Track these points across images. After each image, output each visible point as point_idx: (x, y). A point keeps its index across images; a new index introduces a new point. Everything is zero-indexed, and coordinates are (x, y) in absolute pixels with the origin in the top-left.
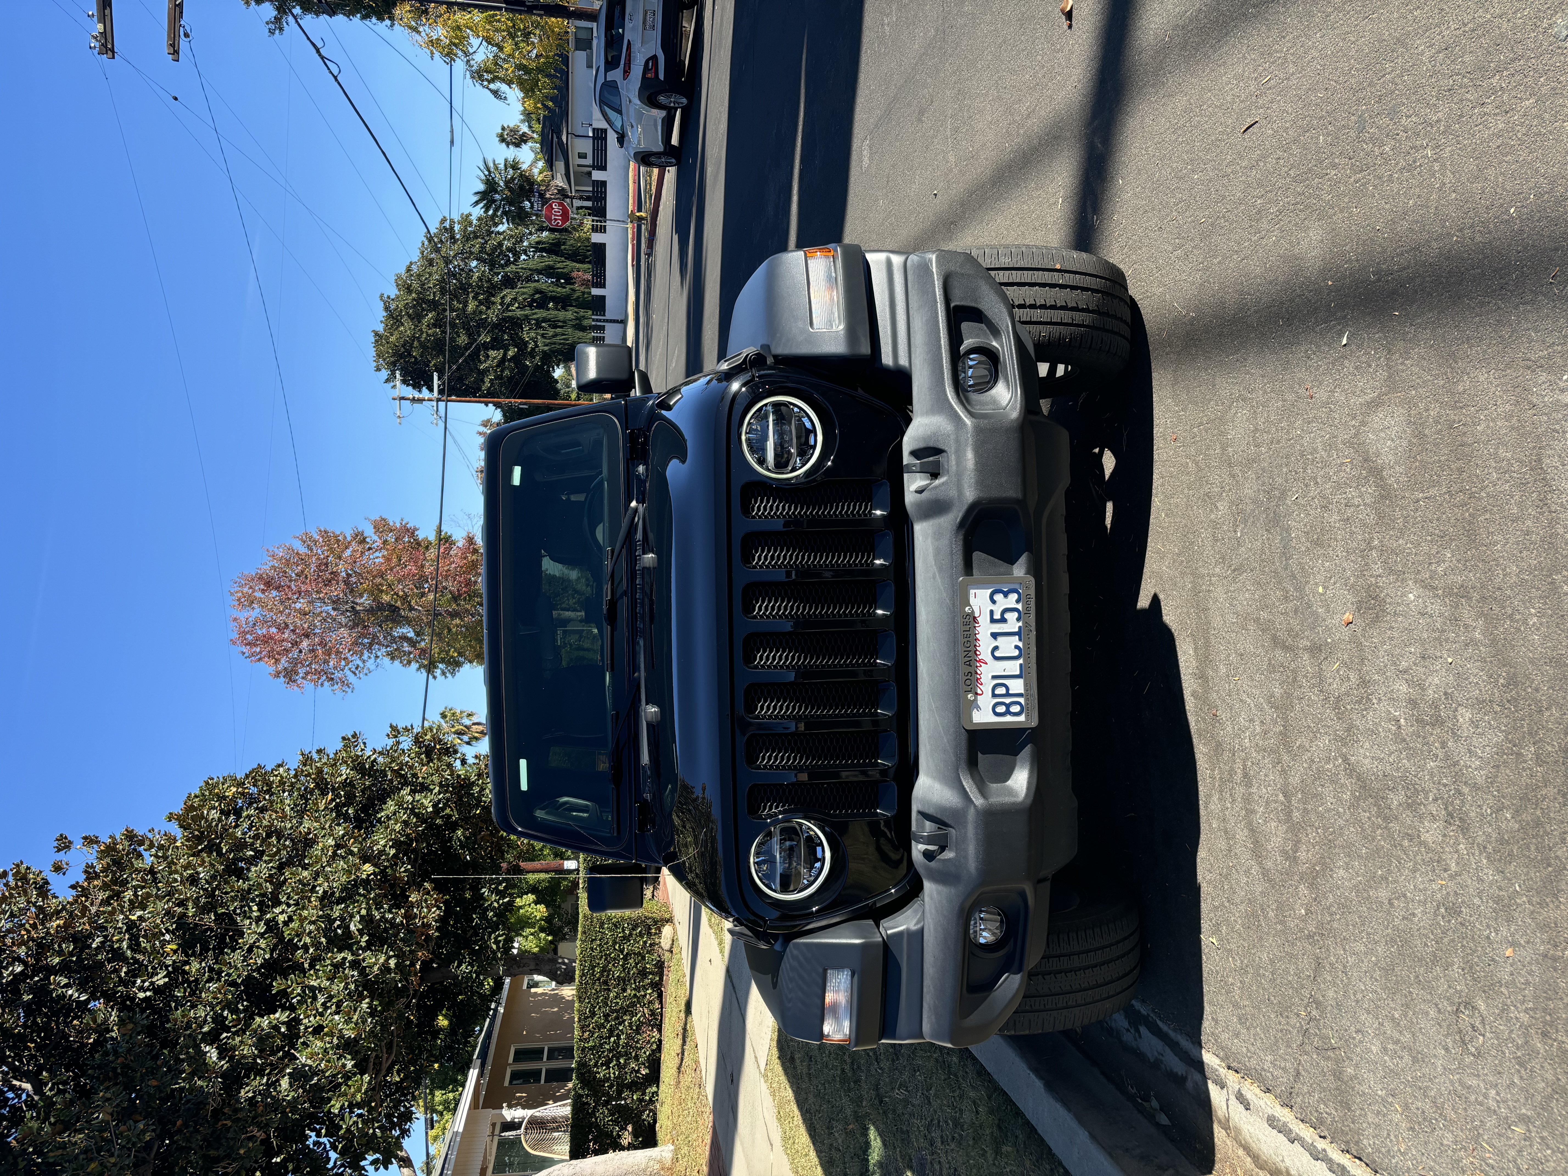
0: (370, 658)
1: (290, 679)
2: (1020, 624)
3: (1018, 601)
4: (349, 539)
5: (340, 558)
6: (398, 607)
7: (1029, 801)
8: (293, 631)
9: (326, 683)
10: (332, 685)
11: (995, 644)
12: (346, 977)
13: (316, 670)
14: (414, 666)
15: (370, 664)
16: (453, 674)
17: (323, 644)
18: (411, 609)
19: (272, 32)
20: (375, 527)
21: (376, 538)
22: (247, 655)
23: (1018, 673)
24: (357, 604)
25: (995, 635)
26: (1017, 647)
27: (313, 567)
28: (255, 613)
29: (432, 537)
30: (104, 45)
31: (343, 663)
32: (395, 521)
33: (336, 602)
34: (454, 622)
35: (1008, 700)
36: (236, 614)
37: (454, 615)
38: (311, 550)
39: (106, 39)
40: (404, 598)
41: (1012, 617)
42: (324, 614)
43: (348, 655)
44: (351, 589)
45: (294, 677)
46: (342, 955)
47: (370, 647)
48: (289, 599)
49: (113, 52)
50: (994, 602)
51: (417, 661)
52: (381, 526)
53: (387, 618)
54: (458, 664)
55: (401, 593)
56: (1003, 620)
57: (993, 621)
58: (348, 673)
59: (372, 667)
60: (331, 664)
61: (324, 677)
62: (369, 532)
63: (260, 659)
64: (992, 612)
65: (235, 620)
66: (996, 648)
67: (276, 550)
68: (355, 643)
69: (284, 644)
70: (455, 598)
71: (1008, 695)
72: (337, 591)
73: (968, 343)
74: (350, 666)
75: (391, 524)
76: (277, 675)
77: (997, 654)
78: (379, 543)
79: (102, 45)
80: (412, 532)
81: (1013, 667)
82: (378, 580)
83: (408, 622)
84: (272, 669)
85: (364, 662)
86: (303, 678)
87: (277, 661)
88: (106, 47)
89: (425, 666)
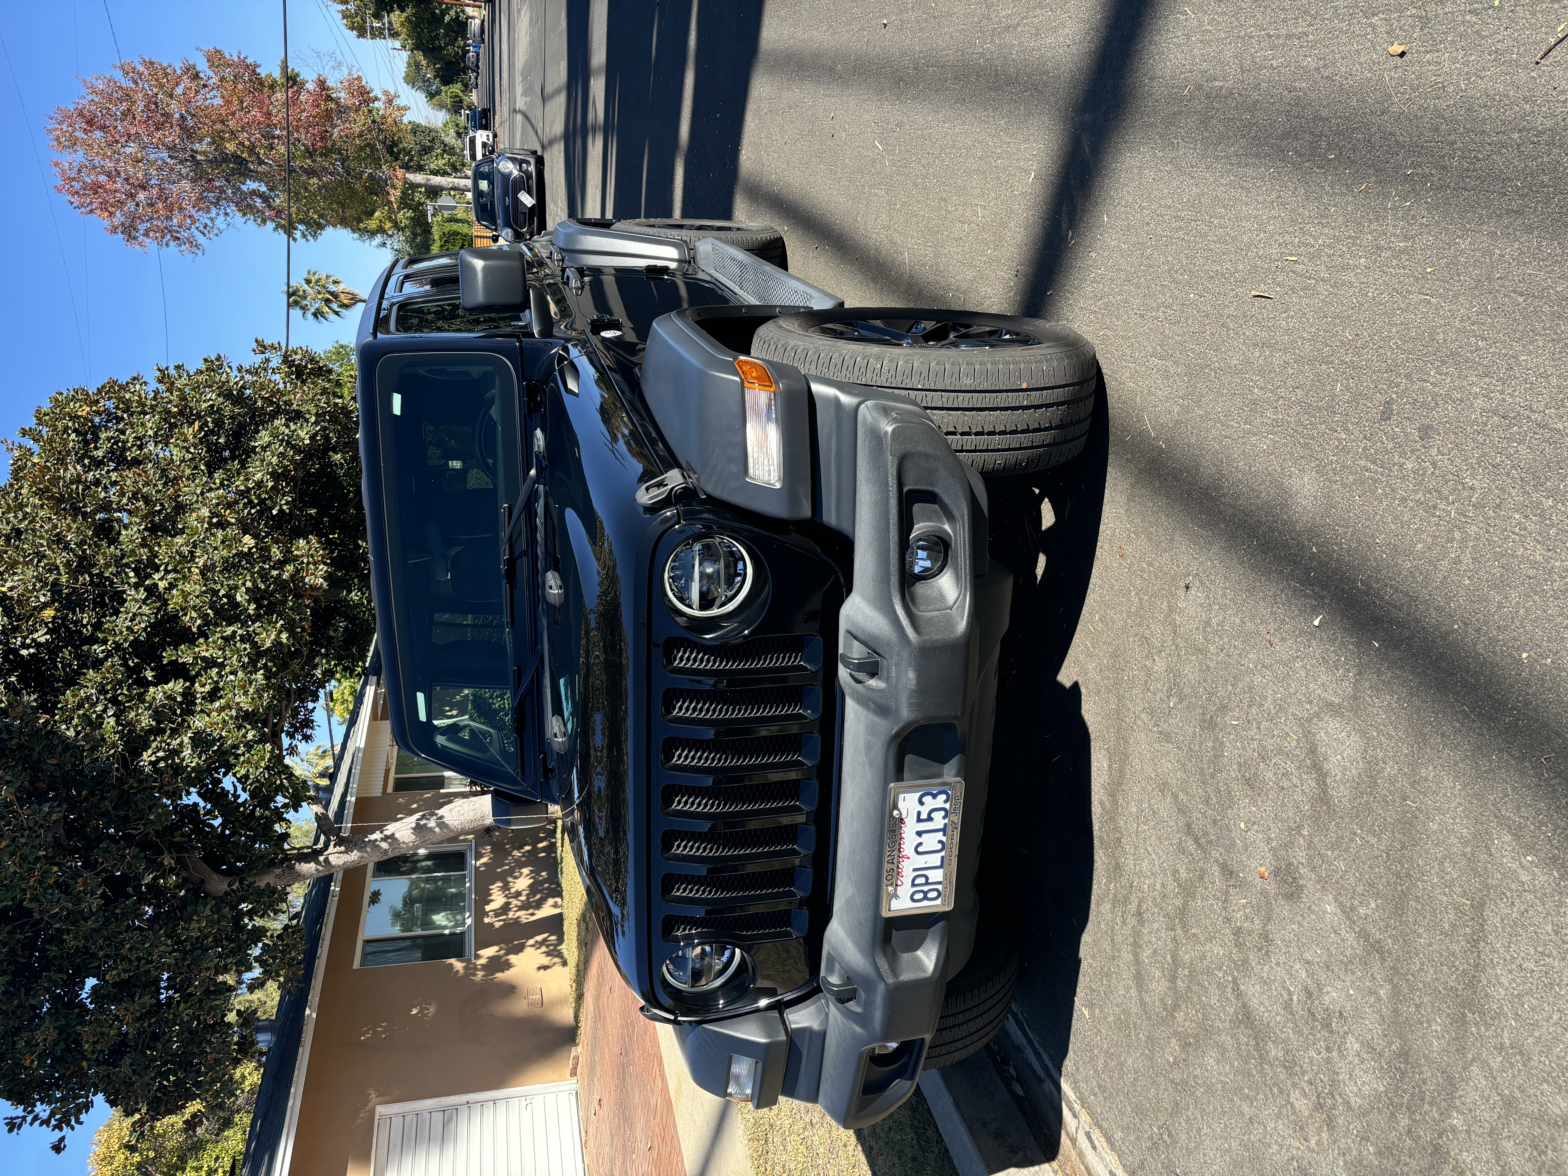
0: (218, 214)
1: (130, 236)
2: (946, 821)
3: (945, 802)
4: (179, 72)
5: (171, 96)
6: (244, 159)
7: (936, 976)
8: (127, 180)
9: (172, 243)
10: (180, 245)
11: (919, 840)
12: (238, 651)
13: (158, 227)
14: (270, 225)
15: (220, 222)
16: (315, 236)
17: (163, 196)
18: (261, 162)
20: (209, 61)
21: (211, 74)
22: (75, 205)
23: (939, 864)
24: (196, 152)
25: (919, 834)
26: (940, 842)
27: (141, 105)
28: (79, 157)
29: (277, 74)
31: (189, 221)
32: (231, 53)
33: (171, 148)
34: (311, 181)
35: (925, 888)
36: (57, 156)
37: (311, 172)
38: (136, 83)
40: (252, 149)
41: (938, 816)
42: (160, 162)
43: (193, 212)
44: (188, 134)
45: (133, 233)
46: (232, 628)
47: (216, 204)
48: (117, 142)
50: (921, 803)
51: (273, 220)
52: (216, 59)
53: (233, 172)
54: (321, 227)
55: (247, 143)
56: (930, 819)
57: (919, 820)
58: (196, 232)
59: (223, 226)
60: (175, 221)
61: (169, 237)
62: (203, 66)
63: (91, 211)
64: (919, 813)
65: (56, 164)
66: (920, 844)
67: (94, 81)
68: (201, 198)
69: (118, 195)
70: (310, 153)
71: (927, 883)
72: (172, 136)
73: (919, 528)
74: (197, 225)
75: (227, 56)
76: (114, 229)
77: (920, 849)
78: (215, 80)
80: (252, 69)
81: (936, 860)
82: (219, 126)
83: (258, 177)
84: (107, 223)
85: (212, 219)
86: (144, 235)
87: (111, 214)
89: (283, 227)
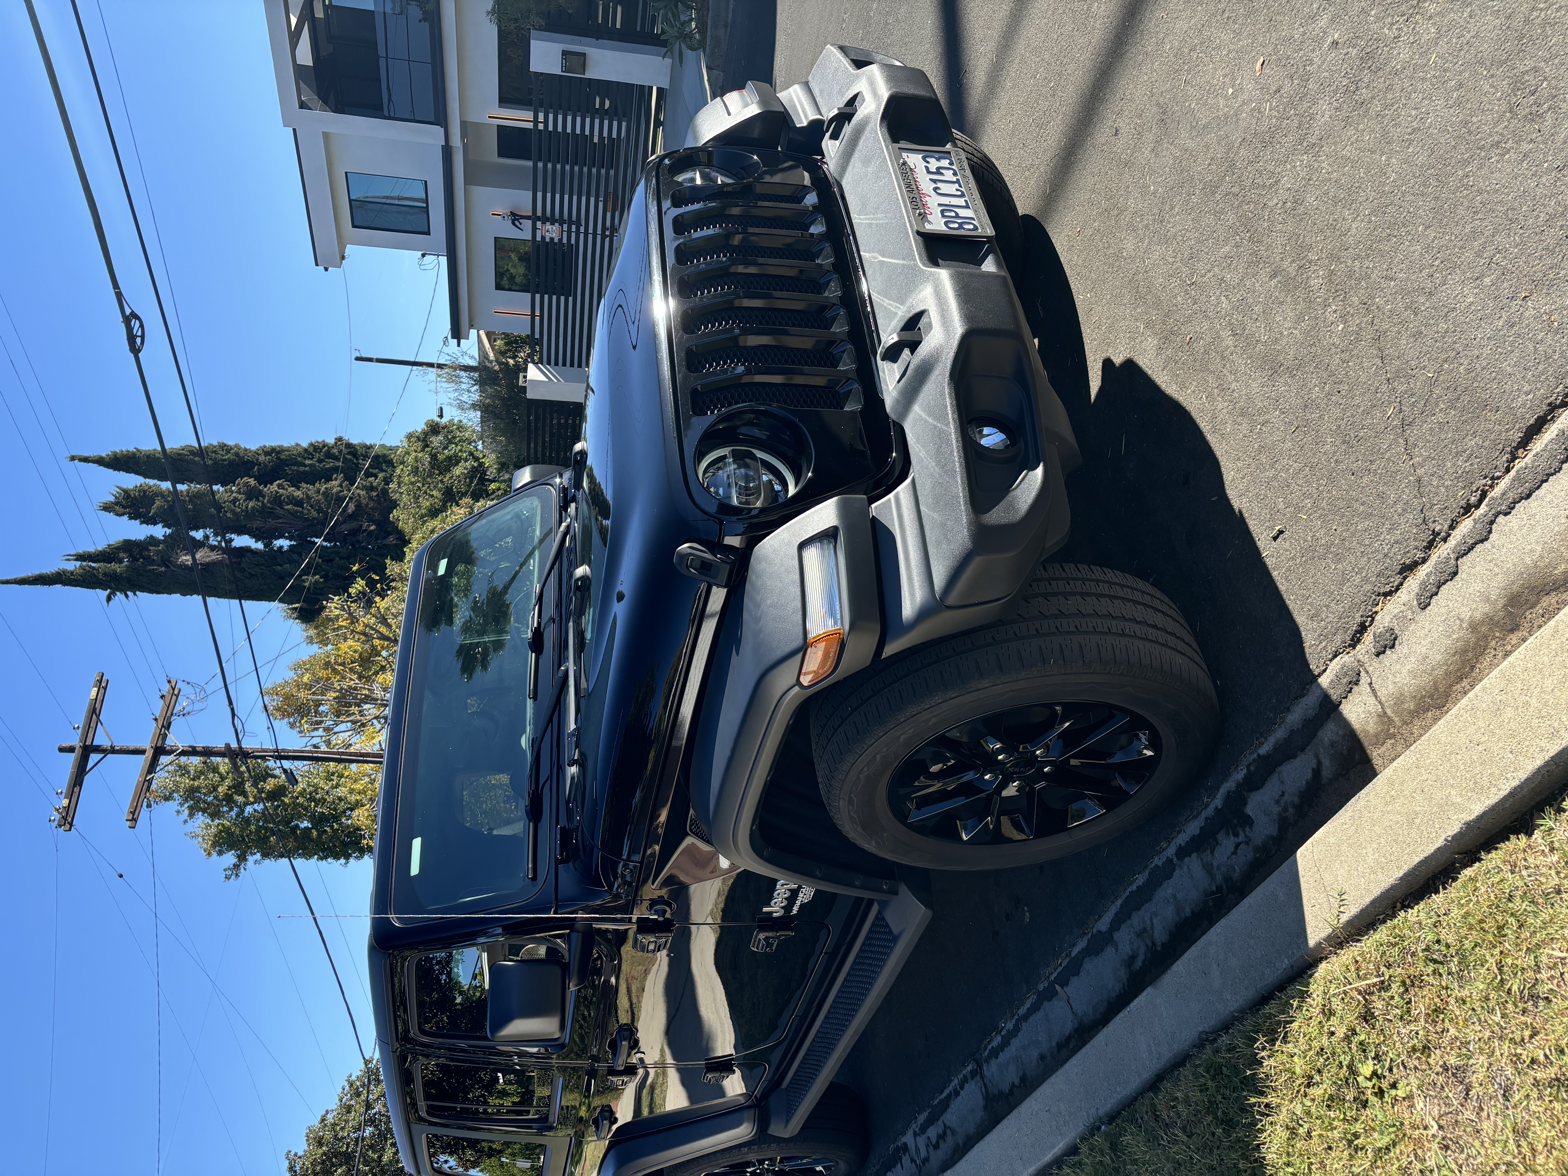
2: (957, 177)
3: (950, 164)
19: (228, 878)
25: (934, 181)
30: (65, 818)
35: (958, 220)
39: (67, 813)
41: (947, 173)
49: (71, 825)
50: (926, 161)
56: (940, 173)
57: (929, 172)
64: (927, 168)
66: (937, 188)
71: (958, 217)
79: (63, 817)
88: (66, 820)
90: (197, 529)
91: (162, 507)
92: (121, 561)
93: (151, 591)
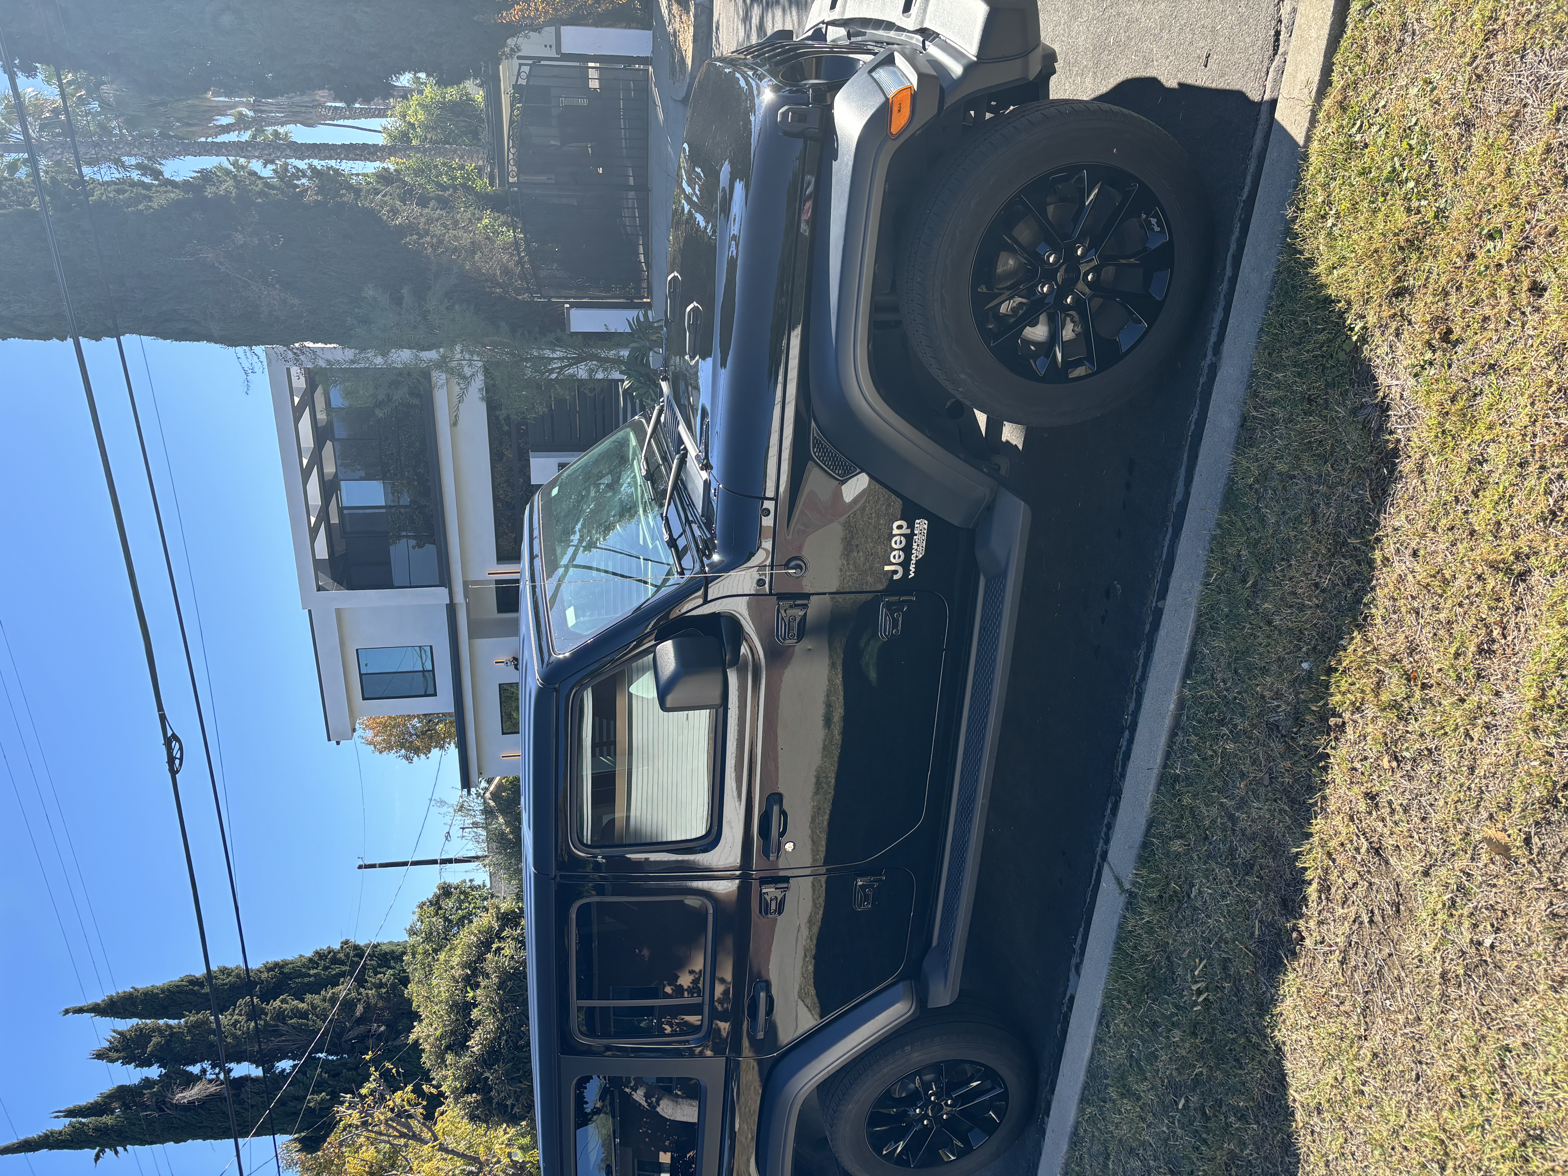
90: (193, 1062)
91: (158, 1043)
92: (112, 1112)
93: (143, 1143)
